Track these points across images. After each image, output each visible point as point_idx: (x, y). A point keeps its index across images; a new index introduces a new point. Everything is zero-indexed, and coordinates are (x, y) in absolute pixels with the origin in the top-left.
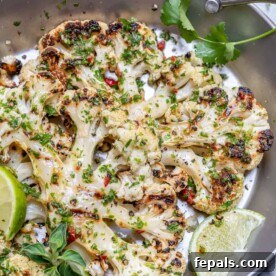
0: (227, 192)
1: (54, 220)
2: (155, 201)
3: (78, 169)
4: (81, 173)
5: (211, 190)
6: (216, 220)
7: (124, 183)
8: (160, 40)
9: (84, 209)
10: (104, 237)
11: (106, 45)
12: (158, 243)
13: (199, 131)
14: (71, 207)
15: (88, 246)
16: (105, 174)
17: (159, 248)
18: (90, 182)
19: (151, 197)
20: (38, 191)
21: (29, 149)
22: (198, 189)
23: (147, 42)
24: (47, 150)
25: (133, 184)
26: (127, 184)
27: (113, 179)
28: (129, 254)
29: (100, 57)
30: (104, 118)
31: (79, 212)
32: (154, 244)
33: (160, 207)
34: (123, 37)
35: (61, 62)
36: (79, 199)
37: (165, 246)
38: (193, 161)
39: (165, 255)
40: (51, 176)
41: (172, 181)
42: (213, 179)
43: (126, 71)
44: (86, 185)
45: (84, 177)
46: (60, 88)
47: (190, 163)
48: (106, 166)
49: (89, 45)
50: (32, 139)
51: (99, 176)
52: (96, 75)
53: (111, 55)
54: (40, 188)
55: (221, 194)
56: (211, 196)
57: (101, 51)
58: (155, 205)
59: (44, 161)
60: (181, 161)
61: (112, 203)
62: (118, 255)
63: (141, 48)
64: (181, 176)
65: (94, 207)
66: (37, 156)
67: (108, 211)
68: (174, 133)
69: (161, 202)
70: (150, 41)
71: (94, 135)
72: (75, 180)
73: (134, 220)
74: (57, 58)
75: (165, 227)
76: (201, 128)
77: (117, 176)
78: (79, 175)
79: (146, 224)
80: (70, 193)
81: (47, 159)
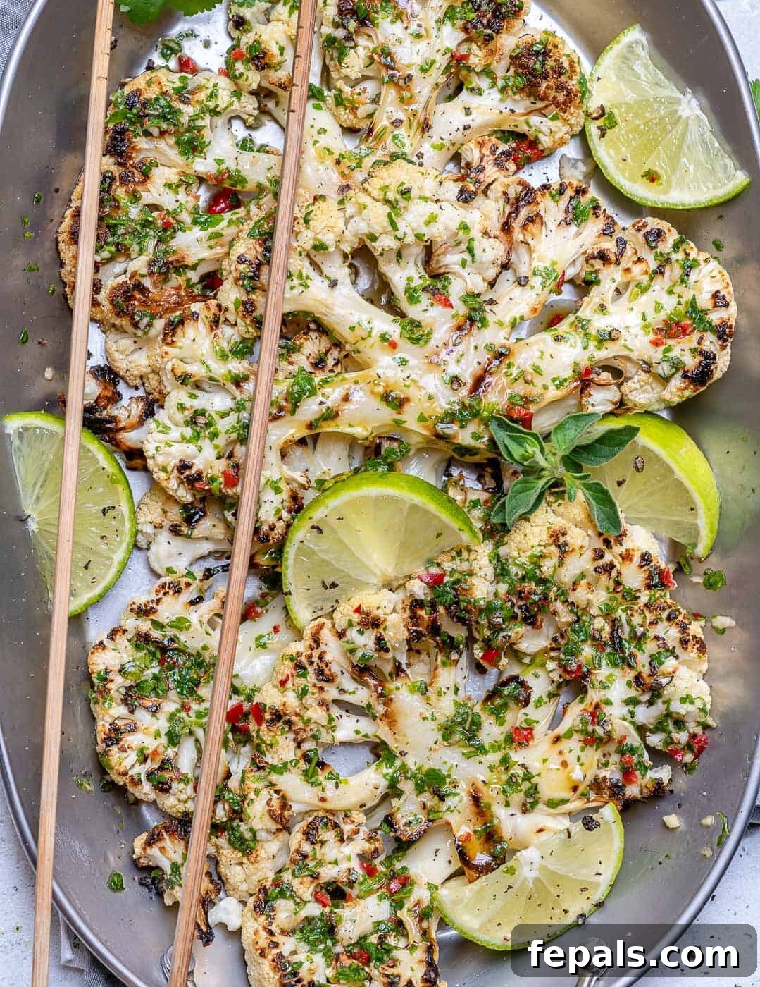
0: (560, 75)
1: (476, 437)
2: (517, 225)
3: (393, 345)
4: (404, 344)
5: (540, 105)
6: (600, 122)
7: (458, 268)
8: (173, 63)
9: (477, 370)
10: (547, 356)
11: (146, 176)
12: (602, 256)
13: (414, 72)
14: (464, 392)
15: (553, 393)
16: (425, 299)
17: (613, 258)
18: (430, 333)
19: (506, 228)
20: (395, 445)
21: (310, 426)
22: (523, 128)
23: (178, 91)
24: (327, 390)
25: (470, 250)
26: (464, 264)
27: (440, 285)
28: (600, 323)
29: (168, 201)
30: (315, 247)
31: (479, 381)
32: (598, 264)
33: (531, 220)
34: (147, 134)
35: (147, 283)
36: (453, 369)
37: (610, 245)
38: (468, 111)
39: (629, 252)
40: (383, 406)
41: (491, 172)
42: (521, 90)
43: (219, 162)
44: (432, 343)
45: (416, 341)
46: (214, 309)
47: (467, 120)
48: (407, 290)
49: (134, 212)
50: (293, 412)
51: (425, 311)
52: (203, 226)
53: (172, 175)
54: (391, 439)
55: (560, 88)
56: (553, 110)
57: (155, 192)
58: (524, 227)
59: (350, 407)
60: (458, 136)
61: (487, 308)
62: (592, 344)
63: (188, 111)
64: (486, 151)
65: (481, 348)
66: (332, 415)
67: (500, 324)
68: (397, 123)
69: (524, 213)
70: (178, 84)
71: (334, 284)
72: (412, 362)
73: (536, 281)
74: (139, 287)
75: (573, 229)
76: (409, 66)
77: (436, 276)
78: (406, 350)
79: (554, 263)
80: (433, 382)
81: (346, 399)
